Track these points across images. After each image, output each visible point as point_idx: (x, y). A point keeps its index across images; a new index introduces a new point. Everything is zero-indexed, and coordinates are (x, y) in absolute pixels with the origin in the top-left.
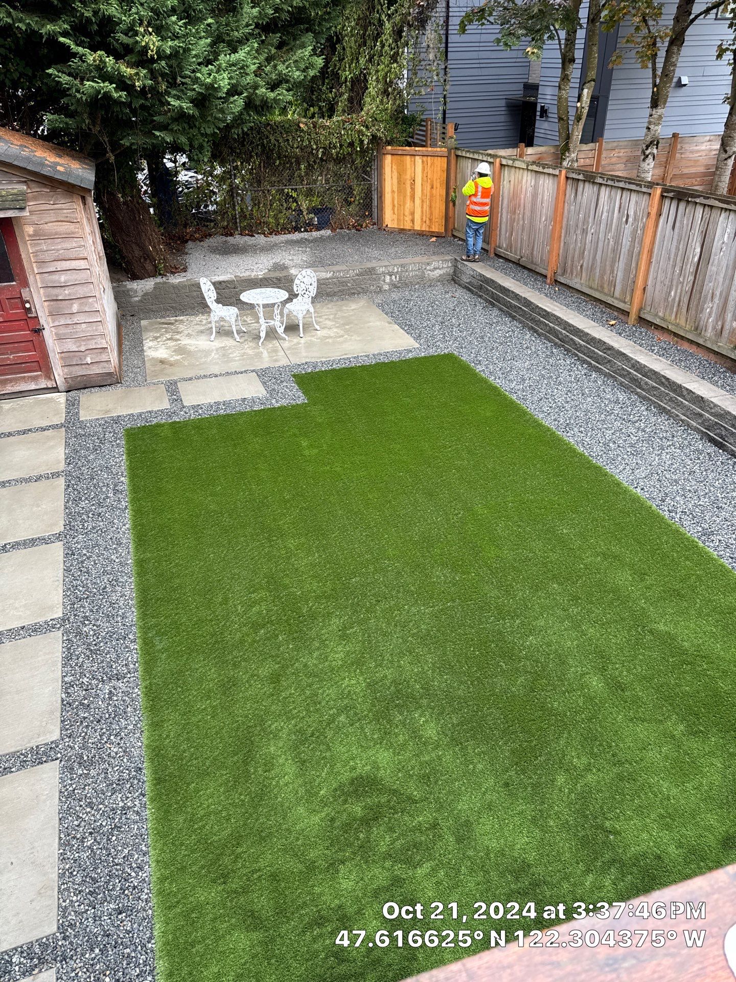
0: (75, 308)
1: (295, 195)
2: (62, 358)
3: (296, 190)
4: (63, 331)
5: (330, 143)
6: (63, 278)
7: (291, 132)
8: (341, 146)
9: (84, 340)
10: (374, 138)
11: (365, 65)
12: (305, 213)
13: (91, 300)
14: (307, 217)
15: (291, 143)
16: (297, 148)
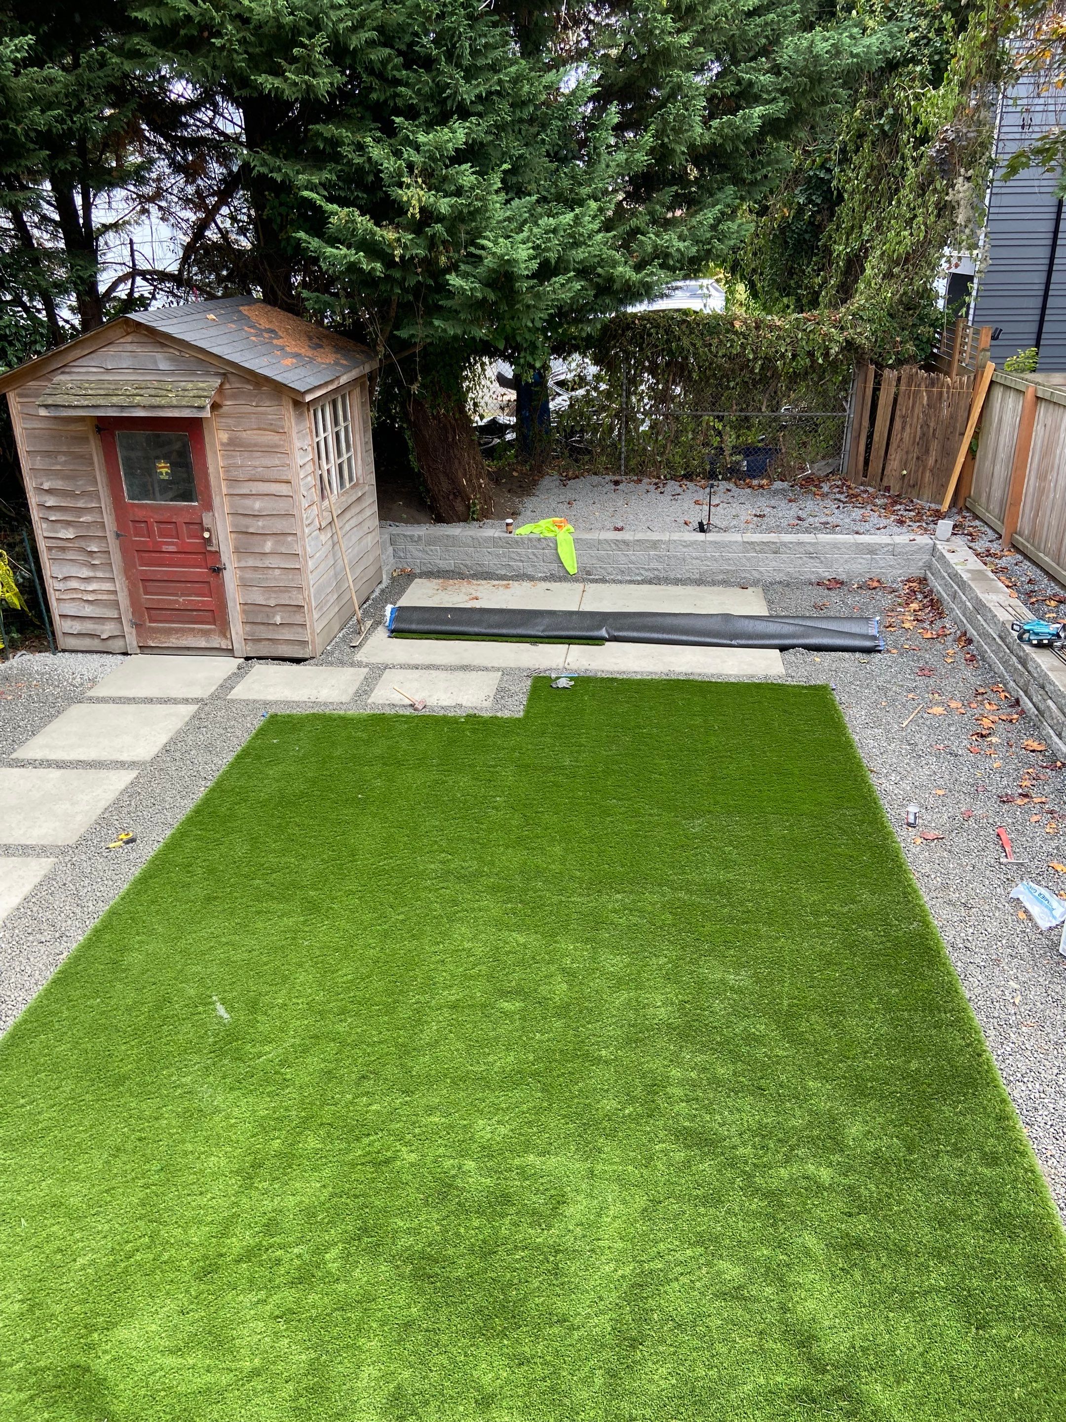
0: (269, 546)
1: (719, 426)
2: (244, 612)
3: (720, 419)
4: (249, 575)
5: (777, 352)
6: (257, 505)
7: (718, 333)
8: (794, 356)
9: (275, 592)
10: (850, 346)
11: (870, 235)
12: (727, 453)
13: (290, 538)
14: (730, 459)
15: (713, 349)
16: (724, 356)
